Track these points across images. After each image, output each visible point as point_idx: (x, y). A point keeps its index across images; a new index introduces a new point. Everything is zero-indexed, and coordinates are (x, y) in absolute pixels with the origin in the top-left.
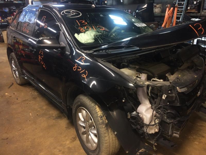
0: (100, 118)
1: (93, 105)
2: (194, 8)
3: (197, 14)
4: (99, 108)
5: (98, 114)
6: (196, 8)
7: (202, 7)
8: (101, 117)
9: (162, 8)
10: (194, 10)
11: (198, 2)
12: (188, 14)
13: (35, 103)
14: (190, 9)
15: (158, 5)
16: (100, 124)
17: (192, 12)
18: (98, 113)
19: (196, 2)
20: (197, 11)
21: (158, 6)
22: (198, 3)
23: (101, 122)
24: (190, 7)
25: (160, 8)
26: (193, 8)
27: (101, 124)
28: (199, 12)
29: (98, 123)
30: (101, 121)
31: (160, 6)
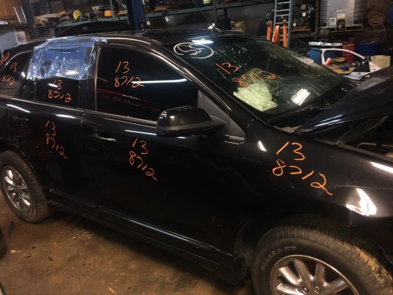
0: (378, 275)
1: (347, 247)
2: (303, 25)
3: (310, 34)
4: (364, 251)
5: (370, 266)
6: (307, 23)
7: (317, 21)
8: (379, 272)
9: (245, 28)
10: (305, 27)
11: (309, 12)
12: (294, 35)
13: (100, 259)
14: (297, 25)
15: (238, 23)
16: (381, 288)
17: (302, 31)
18: (368, 264)
19: (305, 13)
20: (309, 28)
21: (237, 25)
22: (309, 14)
23: (383, 284)
24: (296, 23)
25: (242, 27)
26: (301, 24)
27: (385, 287)
28: (313, 30)
29: (376, 286)
30: (383, 280)
31: (242, 25)
